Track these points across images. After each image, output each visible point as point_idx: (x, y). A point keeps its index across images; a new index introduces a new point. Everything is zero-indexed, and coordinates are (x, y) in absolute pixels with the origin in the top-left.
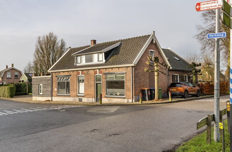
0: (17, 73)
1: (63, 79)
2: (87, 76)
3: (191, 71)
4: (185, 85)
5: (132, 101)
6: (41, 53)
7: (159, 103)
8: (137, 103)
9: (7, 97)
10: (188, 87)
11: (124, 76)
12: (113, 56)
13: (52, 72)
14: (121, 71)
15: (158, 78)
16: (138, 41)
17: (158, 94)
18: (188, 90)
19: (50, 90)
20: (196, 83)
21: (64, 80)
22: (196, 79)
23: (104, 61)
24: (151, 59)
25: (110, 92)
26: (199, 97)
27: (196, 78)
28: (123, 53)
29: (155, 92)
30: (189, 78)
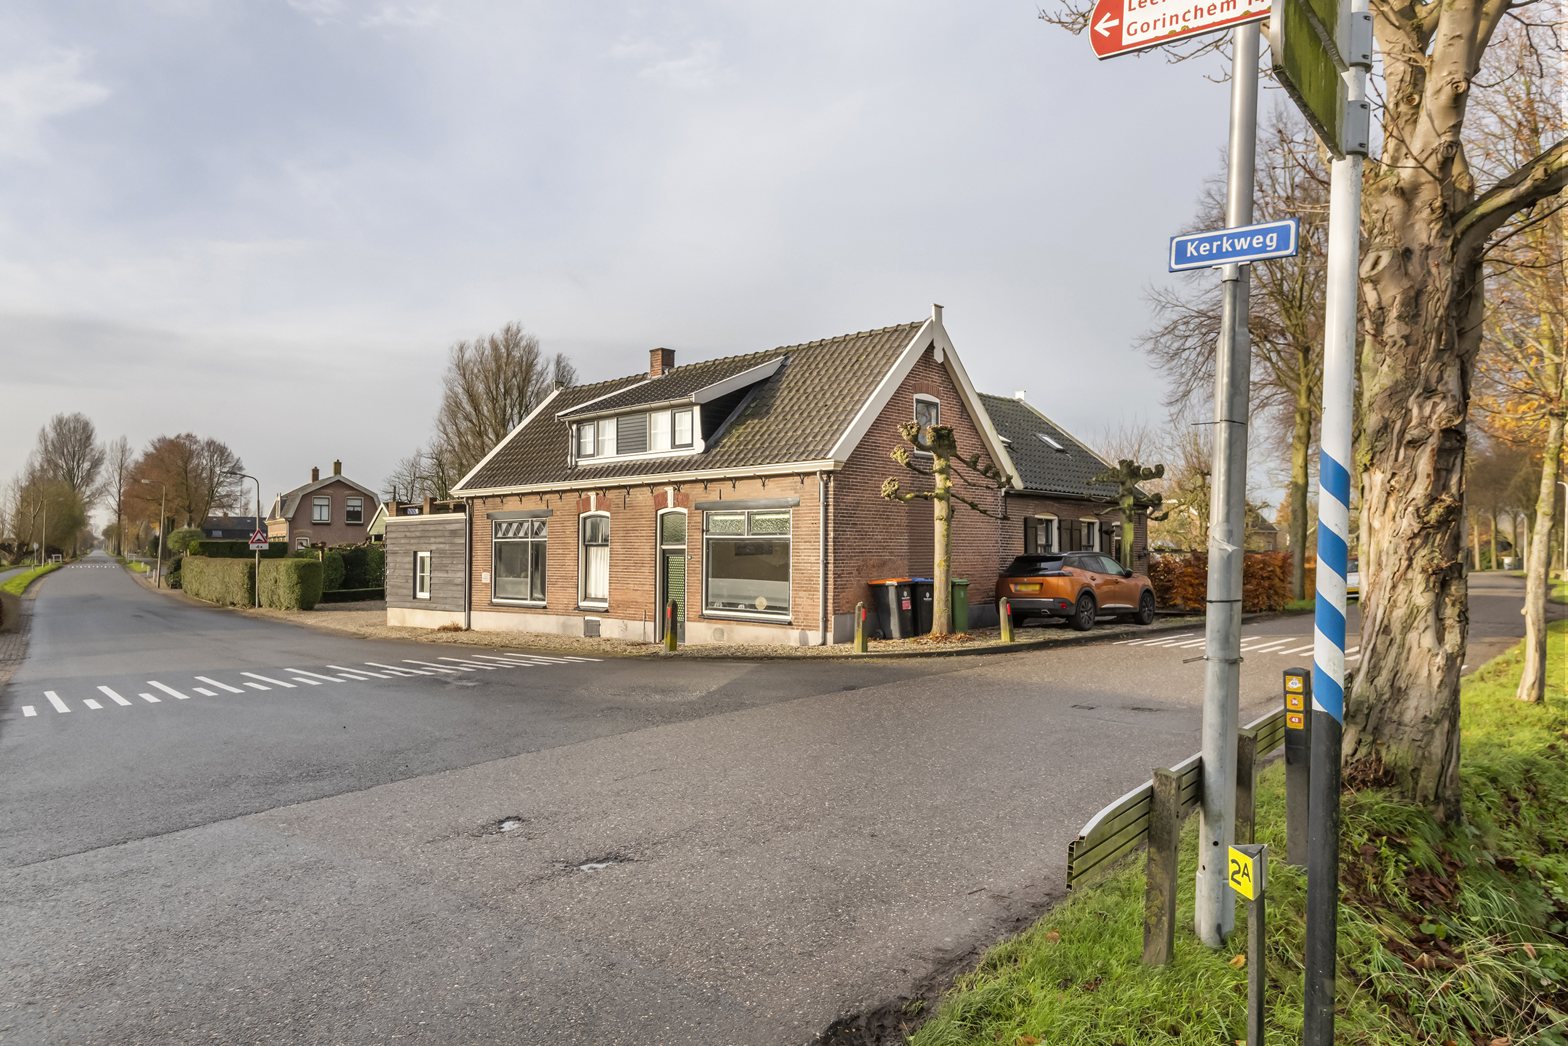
0: (358, 503)
1: (518, 530)
2: (621, 516)
3: (1114, 503)
4: (1083, 566)
5: (820, 641)
6: (467, 418)
7: (950, 654)
8: (847, 649)
9: (287, 608)
10: (1096, 576)
11: (787, 521)
12: (741, 421)
13: (472, 498)
14: (775, 492)
15: (948, 530)
16: (861, 350)
17: (947, 606)
18: (1096, 592)
19: (459, 581)
20: (1140, 557)
21: (521, 534)
22: (1136, 537)
23: (700, 446)
24: (915, 439)
25: (725, 593)
26: (1149, 627)
27: (1141, 532)
28: (787, 409)
29: (932, 596)
30: (1107, 532)
